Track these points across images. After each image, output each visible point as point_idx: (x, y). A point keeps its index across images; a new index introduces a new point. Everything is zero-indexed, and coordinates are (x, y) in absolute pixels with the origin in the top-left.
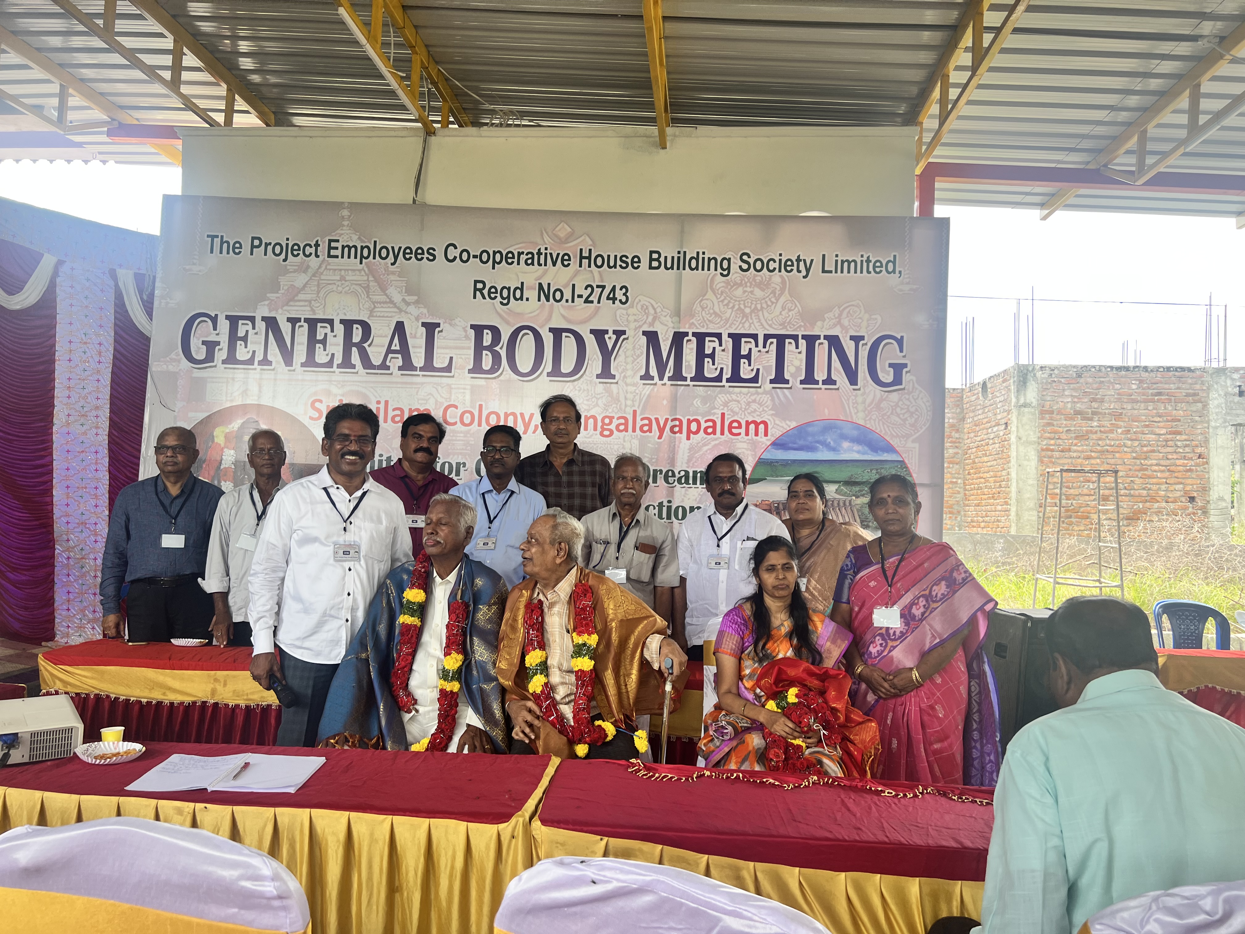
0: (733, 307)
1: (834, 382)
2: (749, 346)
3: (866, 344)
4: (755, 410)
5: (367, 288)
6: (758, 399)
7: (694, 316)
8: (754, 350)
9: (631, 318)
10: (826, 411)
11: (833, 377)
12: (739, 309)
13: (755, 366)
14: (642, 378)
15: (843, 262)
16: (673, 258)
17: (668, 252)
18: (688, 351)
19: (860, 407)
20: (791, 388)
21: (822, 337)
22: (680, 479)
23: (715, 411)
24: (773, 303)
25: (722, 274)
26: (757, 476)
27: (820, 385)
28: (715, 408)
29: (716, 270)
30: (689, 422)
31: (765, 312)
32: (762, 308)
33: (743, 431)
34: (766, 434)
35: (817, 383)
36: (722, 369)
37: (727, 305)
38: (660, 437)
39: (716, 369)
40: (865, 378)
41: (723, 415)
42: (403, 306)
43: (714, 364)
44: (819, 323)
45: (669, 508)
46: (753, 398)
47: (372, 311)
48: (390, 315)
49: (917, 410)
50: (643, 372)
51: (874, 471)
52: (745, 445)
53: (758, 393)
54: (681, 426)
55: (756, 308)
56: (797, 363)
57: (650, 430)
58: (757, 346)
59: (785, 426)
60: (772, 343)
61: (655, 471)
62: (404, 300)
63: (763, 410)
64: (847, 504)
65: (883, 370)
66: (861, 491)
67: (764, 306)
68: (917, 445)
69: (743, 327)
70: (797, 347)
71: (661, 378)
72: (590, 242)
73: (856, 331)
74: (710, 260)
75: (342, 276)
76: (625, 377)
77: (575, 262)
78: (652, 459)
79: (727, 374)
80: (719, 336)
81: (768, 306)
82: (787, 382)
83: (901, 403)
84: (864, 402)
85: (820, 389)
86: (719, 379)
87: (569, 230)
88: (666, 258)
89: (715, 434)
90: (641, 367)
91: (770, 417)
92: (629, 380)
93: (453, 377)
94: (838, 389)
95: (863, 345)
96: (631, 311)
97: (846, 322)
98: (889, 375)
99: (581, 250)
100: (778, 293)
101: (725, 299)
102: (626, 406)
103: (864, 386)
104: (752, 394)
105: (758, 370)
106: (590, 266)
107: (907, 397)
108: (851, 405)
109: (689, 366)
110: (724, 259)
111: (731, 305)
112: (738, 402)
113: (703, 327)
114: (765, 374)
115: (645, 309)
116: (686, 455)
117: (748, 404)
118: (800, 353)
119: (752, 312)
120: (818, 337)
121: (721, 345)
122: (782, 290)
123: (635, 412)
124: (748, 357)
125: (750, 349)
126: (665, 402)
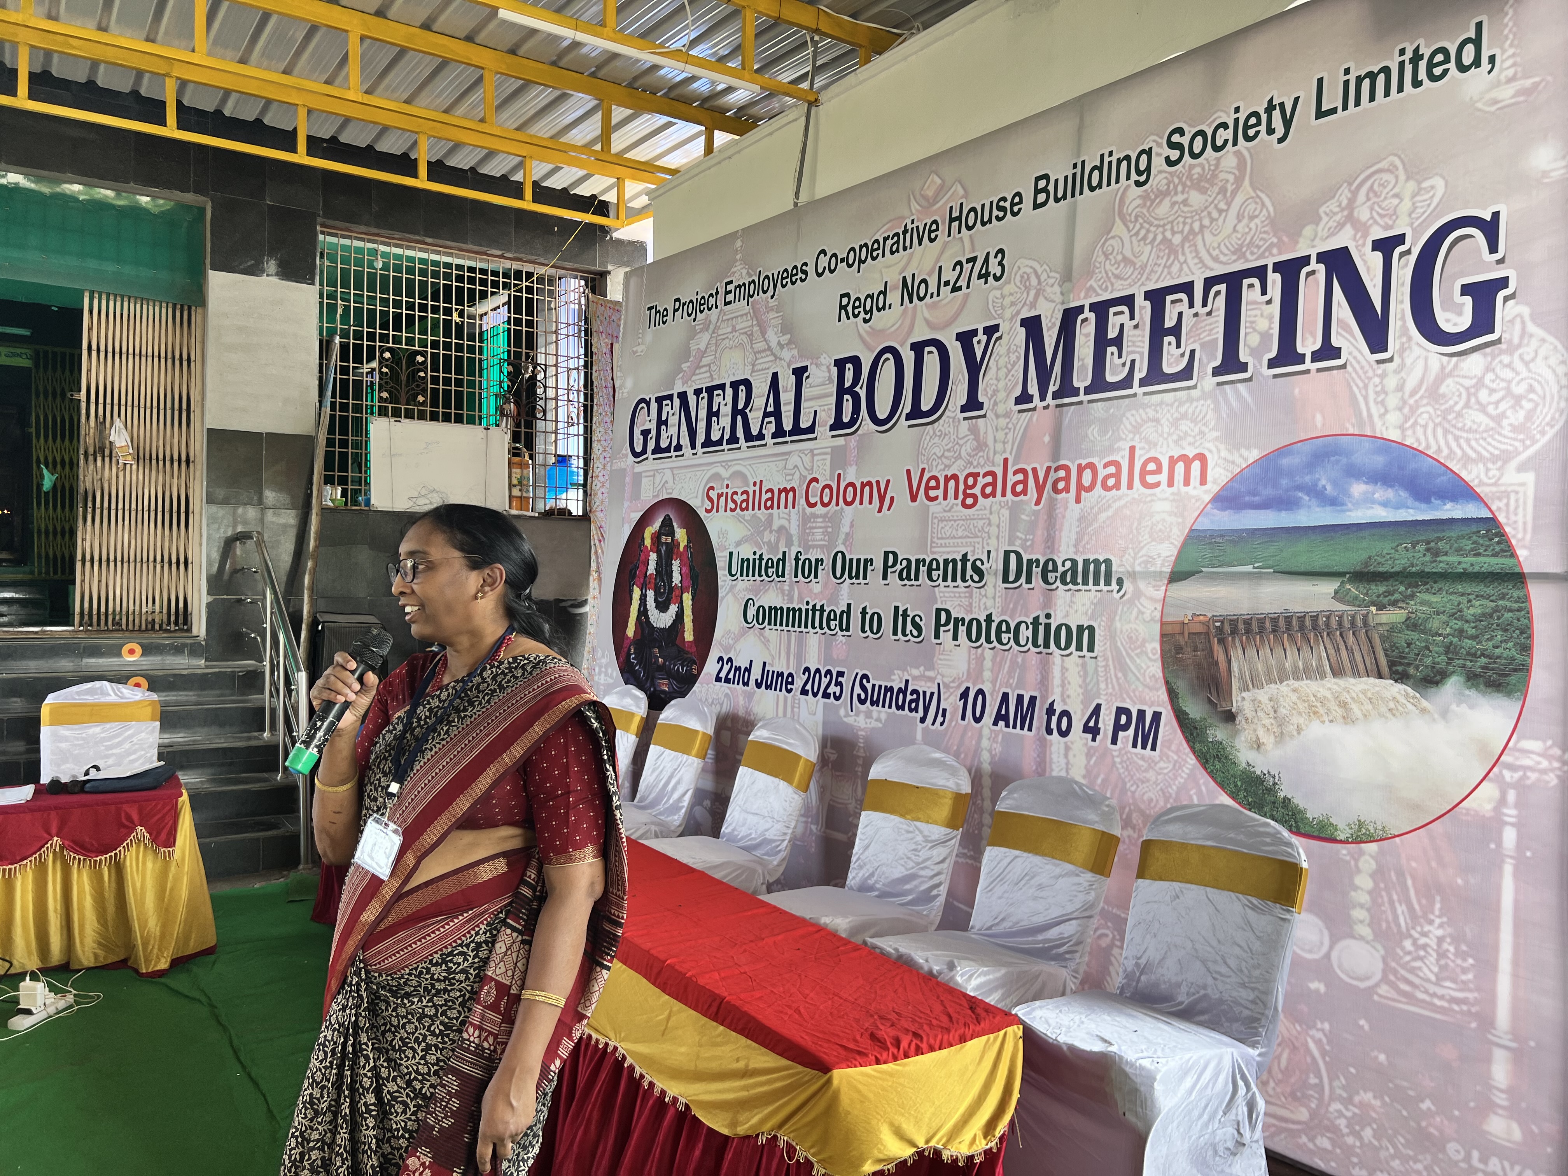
0: (1154, 239)
1: (1336, 353)
2: (1179, 308)
3: (1408, 252)
4: (1186, 433)
5: (750, 336)
6: (1190, 411)
7: (1094, 272)
8: (1188, 313)
9: (1007, 301)
10: (1319, 418)
11: (1335, 342)
12: (1165, 240)
13: (1186, 347)
14: (1018, 401)
15: (1359, 80)
16: (1066, 178)
17: (1060, 171)
18: (1083, 339)
19: (1392, 401)
20: (1250, 379)
21: (1313, 259)
22: (1064, 574)
23: (1121, 444)
24: (1220, 211)
25: (1138, 184)
26: (1185, 568)
27: (1308, 364)
28: (1120, 439)
29: (1128, 178)
30: (1081, 469)
31: (1207, 233)
32: (1202, 227)
33: (1163, 477)
34: (1203, 481)
35: (1301, 359)
36: (1133, 362)
37: (1144, 238)
38: (1038, 503)
39: (1124, 365)
40: (1405, 331)
41: (1132, 449)
42: (777, 350)
43: (1120, 356)
44: (1308, 231)
45: (1048, 626)
46: (1182, 410)
47: (753, 365)
48: (766, 366)
49: (1531, 389)
50: (1018, 392)
51: (1421, 547)
52: (1166, 506)
53: (1191, 400)
54: (1067, 479)
55: (1191, 229)
56: (1263, 325)
57: (1025, 492)
58: (1191, 305)
59: (1238, 461)
60: (1218, 293)
61: (1030, 562)
62: (779, 342)
63: (1201, 432)
64: (1359, 623)
65: (1449, 305)
66: (1389, 593)
67: (1206, 222)
68: (1529, 477)
69: (1169, 273)
70: (1264, 292)
71: (1043, 398)
72: (961, 192)
73: (1387, 227)
74: (1119, 161)
75: (734, 327)
76: (996, 404)
77: (943, 230)
78: (1026, 540)
79: (1141, 372)
80: (1128, 301)
81: (1212, 220)
82: (1244, 367)
83: (1490, 376)
84: (1400, 388)
85: (1308, 372)
86: (1126, 383)
87: (939, 181)
88: (1056, 181)
89: (1118, 489)
90: (1017, 383)
91: (1210, 446)
92: (1001, 409)
93: (815, 439)
94: (1344, 366)
95: (1402, 255)
96: (1007, 289)
97: (1363, 214)
98: (1460, 314)
99: (951, 208)
100: (1230, 188)
101: (1142, 227)
102: (995, 454)
103: (1402, 350)
104: (1181, 404)
105: (1193, 352)
106: (959, 232)
107: (1506, 359)
108: (1372, 396)
109: (1083, 367)
110: (1143, 152)
111: (1151, 236)
112: (1157, 421)
113: (1106, 289)
114: (1205, 360)
115: (1025, 279)
116: (1075, 529)
117: (1175, 423)
118: (1269, 302)
119: (1185, 239)
120: (1305, 260)
121: (1132, 318)
122: (1239, 181)
123: (1006, 460)
124: (1176, 331)
125: (1180, 314)
126: (1047, 439)
